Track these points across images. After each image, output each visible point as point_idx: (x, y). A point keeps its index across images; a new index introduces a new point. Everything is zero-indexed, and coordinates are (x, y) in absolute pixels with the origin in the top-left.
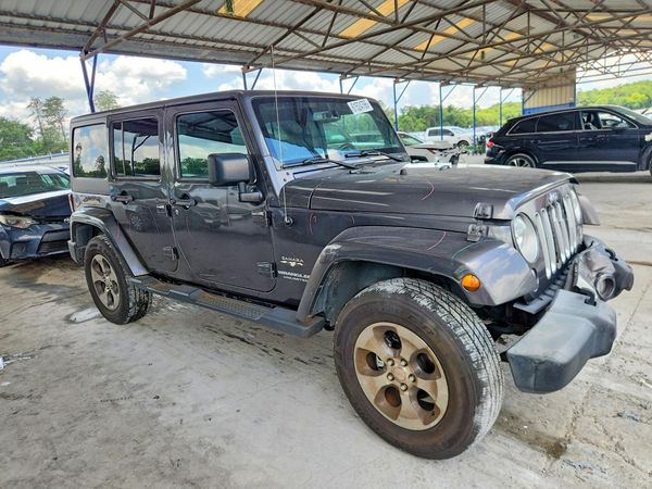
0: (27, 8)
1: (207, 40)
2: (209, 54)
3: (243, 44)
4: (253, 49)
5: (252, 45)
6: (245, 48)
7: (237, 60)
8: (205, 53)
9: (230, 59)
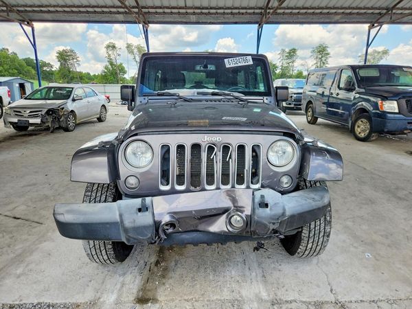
0: (229, 4)
1: (338, 8)
2: (341, 18)
3: (368, 8)
4: (377, 11)
5: (376, 9)
6: (370, 11)
7: (364, 20)
8: (337, 18)
9: (358, 20)
